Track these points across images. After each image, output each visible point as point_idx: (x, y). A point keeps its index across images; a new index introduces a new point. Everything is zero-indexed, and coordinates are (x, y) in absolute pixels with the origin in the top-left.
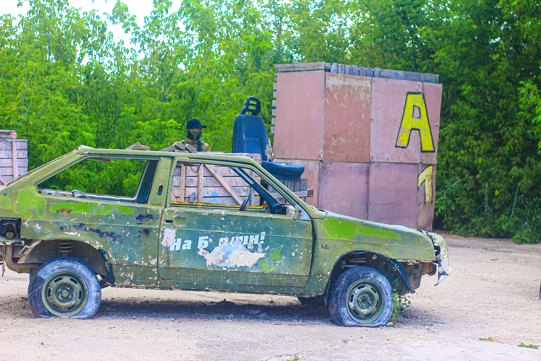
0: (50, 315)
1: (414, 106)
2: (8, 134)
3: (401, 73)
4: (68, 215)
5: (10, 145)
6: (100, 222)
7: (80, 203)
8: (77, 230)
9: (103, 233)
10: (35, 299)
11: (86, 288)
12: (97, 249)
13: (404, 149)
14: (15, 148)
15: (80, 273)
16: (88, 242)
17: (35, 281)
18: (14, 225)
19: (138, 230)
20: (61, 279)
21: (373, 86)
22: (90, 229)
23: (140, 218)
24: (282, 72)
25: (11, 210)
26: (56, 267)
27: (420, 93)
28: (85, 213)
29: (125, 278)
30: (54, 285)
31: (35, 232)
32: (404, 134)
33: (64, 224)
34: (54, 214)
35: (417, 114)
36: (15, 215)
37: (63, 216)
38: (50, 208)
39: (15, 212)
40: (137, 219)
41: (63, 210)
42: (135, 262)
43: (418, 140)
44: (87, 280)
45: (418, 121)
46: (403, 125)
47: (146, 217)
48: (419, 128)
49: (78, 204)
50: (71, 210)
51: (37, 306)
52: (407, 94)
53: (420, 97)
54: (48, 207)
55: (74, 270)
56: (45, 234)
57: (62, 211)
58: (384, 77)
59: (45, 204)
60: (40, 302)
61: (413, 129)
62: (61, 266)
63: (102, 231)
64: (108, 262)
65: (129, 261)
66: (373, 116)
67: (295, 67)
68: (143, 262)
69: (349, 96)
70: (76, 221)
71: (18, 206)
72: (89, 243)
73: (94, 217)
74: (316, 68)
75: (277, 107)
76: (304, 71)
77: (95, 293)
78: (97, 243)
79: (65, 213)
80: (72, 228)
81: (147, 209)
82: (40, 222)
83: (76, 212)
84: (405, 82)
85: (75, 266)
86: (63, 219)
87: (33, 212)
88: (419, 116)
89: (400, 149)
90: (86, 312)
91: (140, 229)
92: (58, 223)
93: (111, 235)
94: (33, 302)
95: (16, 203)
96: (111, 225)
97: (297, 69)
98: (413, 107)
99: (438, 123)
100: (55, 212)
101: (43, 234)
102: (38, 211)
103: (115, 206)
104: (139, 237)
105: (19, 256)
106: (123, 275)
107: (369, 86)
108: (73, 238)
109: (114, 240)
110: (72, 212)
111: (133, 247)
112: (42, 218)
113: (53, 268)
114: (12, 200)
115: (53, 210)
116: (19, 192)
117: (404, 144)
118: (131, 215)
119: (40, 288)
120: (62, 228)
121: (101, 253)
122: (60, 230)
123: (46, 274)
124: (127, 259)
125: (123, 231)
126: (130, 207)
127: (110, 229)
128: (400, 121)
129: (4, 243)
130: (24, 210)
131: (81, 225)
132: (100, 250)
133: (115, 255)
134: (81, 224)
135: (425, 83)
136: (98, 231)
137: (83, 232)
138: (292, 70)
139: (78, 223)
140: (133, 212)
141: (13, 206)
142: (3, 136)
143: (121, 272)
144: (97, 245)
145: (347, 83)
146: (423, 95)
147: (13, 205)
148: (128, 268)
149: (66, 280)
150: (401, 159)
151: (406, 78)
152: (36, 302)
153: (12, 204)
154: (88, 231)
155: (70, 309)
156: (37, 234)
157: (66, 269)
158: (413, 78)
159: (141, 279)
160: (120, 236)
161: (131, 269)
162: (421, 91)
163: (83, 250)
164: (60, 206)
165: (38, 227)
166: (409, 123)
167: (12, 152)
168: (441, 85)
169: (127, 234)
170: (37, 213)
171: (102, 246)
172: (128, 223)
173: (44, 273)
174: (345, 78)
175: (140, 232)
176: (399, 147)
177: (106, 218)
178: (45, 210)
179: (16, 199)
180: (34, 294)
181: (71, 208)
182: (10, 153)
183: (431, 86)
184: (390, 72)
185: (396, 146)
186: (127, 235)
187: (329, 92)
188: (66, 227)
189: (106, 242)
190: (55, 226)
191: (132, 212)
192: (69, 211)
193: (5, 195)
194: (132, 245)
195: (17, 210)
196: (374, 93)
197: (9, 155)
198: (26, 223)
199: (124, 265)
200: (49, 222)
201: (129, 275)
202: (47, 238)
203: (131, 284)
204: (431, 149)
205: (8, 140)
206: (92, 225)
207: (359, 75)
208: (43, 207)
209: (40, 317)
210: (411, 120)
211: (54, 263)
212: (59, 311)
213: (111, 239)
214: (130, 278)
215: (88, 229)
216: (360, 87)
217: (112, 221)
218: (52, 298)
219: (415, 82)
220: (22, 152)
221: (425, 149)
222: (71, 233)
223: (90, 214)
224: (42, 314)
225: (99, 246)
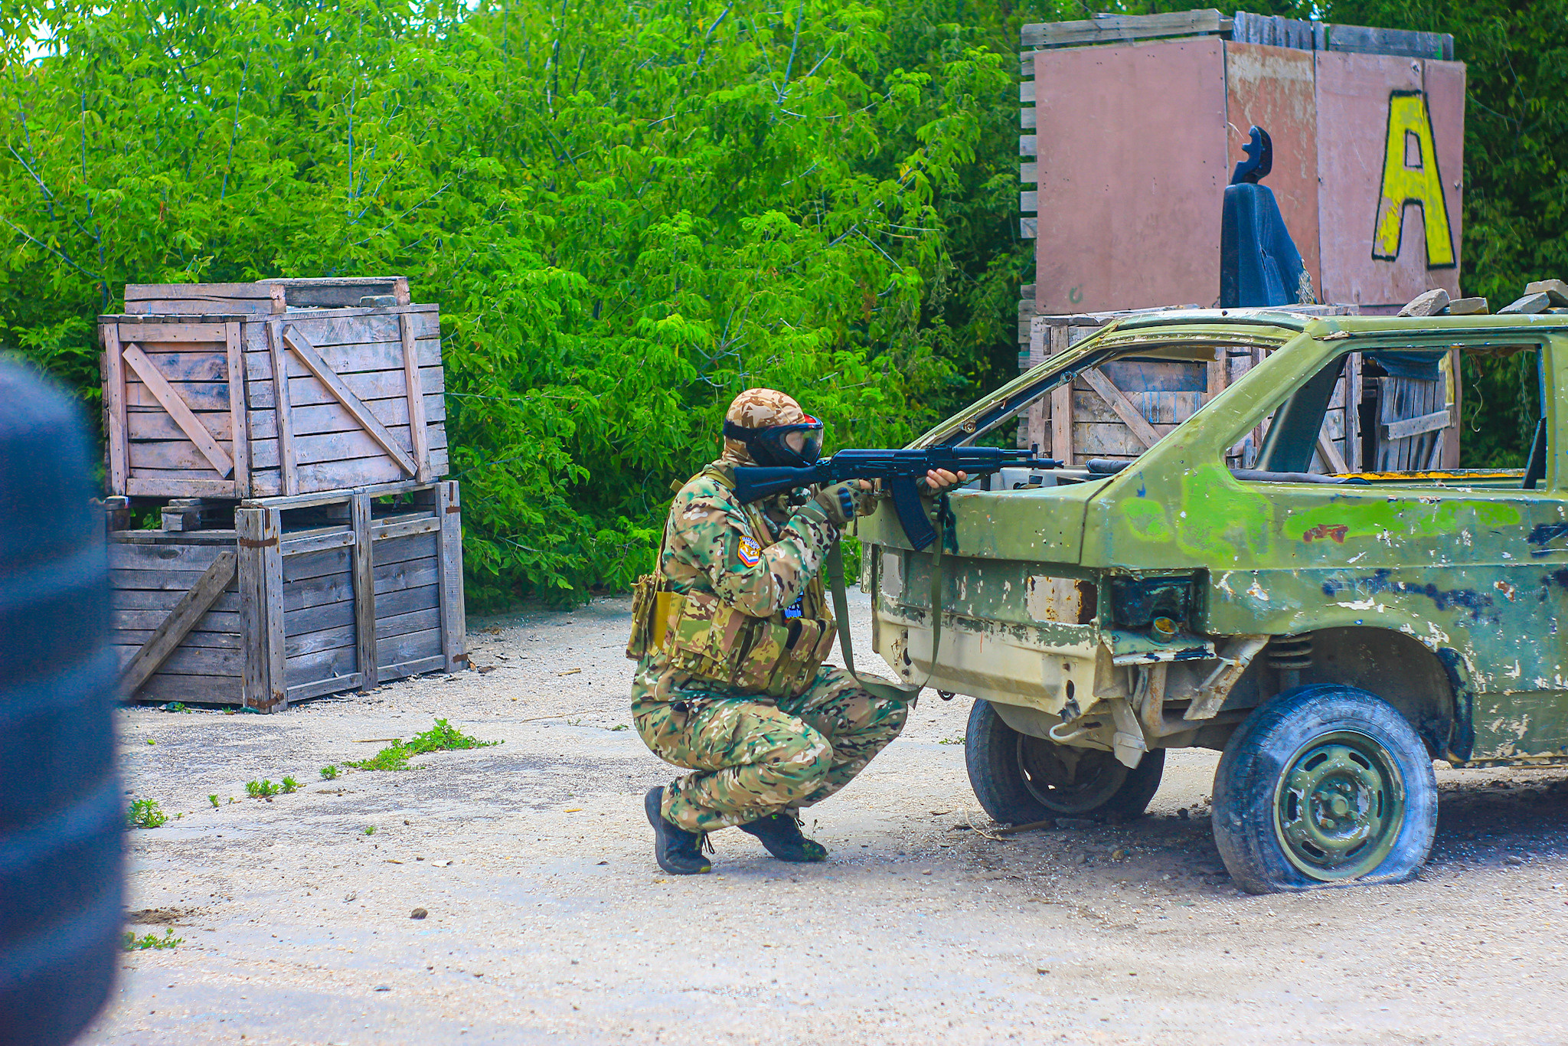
0: (1301, 880)
1: (1407, 132)
2: (386, 288)
3: (1372, 32)
4: (1338, 544)
5: (396, 323)
6: (1430, 559)
7: (1369, 500)
8: (1372, 592)
9: (1444, 596)
10: (1259, 834)
11: (1398, 778)
12: (1435, 650)
13: (1390, 263)
14: (411, 335)
15: (1381, 732)
16: (1408, 629)
17: (1255, 773)
18: (1181, 591)
19: (1537, 575)
20: (1323, 758)
21: (1318, 78)
22: (1410, 587)
23: (1540, 535)
24: (1047, 46)
25: (1172, 544)
26: (1313, 721)
27: (1417, 92)
28: (1386, 534)
29: (1503, 735)
30: (1308, 778)
31: (1252, 611)
32: (1390, 216)
33: (1334, 576)
34: (1298, 545)
35: (1413, 160)
36: (1188, 558)
37: (1323, 549)
38: (1285, 528)
39: (1186, 549)
40: (1531, 539)
41: (1320, 531)
42: (1540, 682)
43: (1418, 235)
44: (1402, 753)
45: (1416, 175)
46: (1386, 193)
47: (1557, 532)
48: (1422, 197)
49: (1361, 506)
50: (1345, 529)
51: (1264, 856)
52: (1390, 99)
53: (1417, 102)
54: (1279, 522)
55: (1363, 726)
56: (1281, 615)
57: (1320, 535)
58: (1337, 48)
59: (1269, 513)
60: (1273, 841)
61: (1408, 202)
62: (1329, 716)
63: (1443, 587)
64: (1466, 688)
65: (1521, 681)
66: (1322, 170)
67: (1100, 30)
68: (1558, 677)
69: (1274, 111)
70: (1365, 563)
71: (1189, 529)
72: (1411, 632)
73: (1412, 544)
74: (1187, 30)
75: (1041, 153)
76: (1137, 39)
77: (1427, 794)
78: (1433, 630)
79: (1328, 538)
80: (1358, 585)
81: (1558, 504)
82: (1263, 577)
83: (1360, 533)
84: (1385, 61)
85: (1366, 711)
86: (1326, 561)
87: (1239, 544)
88: (1418, 163)
89: (1383, 262)
90: (1405, 859)
91: (1544, 573)
92: (1314, 574)
93: (1466, 598)
94: (1253, 845)
95: (1183, 520)
96: (1463, 568)
97: (1113, 35)
98: (1403, 134)
99: (1459, 181)
100: (1300, 537)
101: (1277, 615)
102: (1253, 541)
103: (1466, 505)
104: (1543, 598)
105: (1187, 696)
106: (1499, 728)
107: (1310, 76)
108: (1370, 621)
109: (1475, 616)
110: (1347, 536)
111: (1526, 633)
112: (1266, 561)
113: (1307, 725)
114: (1167, 508)
115: (1293, 533)
116: (1184, 482)
117: (1390, 248)
118: (1512, 530)
119: (1268, 793)
120: (1328, 591)
121: (1446, 660)
122: (1323, 597)
123: (1284, 748)
124: (1515, 674)
125: (1496, 584)
126: (1510, 502)
127: (1461, 581)
128: (1378, 180)
129: (1150, 655)
130: (1212, 539)
131: (1382, 573)
132: (1443, 653)
133: (1482, 665)
134: (1380, 571)
135: (1428, 62)
136: (1430, 591)
137: (1389, 596)
138: (1091, 38)
139: (1370, 568)
140: (1518, 519)
141: (1176, 531)
142: (377, 298)
143: (1494, 717)
144: (1435, 638)
145: (1268, 72)
146: (1425, 96)
147: (1173, 526)
148: (1516, 702)
149: (1340, 759)
150: (1387, 294)
151: (1383, 48)
152: (1260, 843)
153: (1170, 522)
154: (1404, 592)
155: (1355, 853)
156: (1261, 616)
157: (1341, 724)
158: (1399, 47)
159: (1545, 736)
160: (1488, 599)
161: (1524, 705)
162: (1419, 85)
163: (1330, 658)
164: (1313, 518)
165: (1257, 592)
166: (1400, 184)
167: (403, 349)
168: (1461, 67)
169: (1506, 590)
170: (1250, 547)
171: (1447, 639)
172: (1507, 555)
173: (1279, 743)
174: (1265, 54)
175: (1545, 581)
176: (1381, 258)
177: (1445, 545)
178: (1271, 535)
179: (1178, 506)
180: (1255, 816)
181: (1343, 521)
182: (398, 353)
183: (1442, 70)
184: (1350, 33)
185: (1375, 257)
186: (1508, 595)
187: (1236, 100)
188: (1340, 586)
189: (1456, 624)
190: (1310, 585)
191: (1516, 518)
192: (1339, 533)
193: (1141, 493)
194: (1524, 626)
195: (1190, 542)
196: (1319, 99)
197: (395, 359)
198: (1223, 583)
199: (1507, 692)
200: (1288, 573)
201: (1515, 726)
202: (1293, 624)
203: (1515, 753)
204: (1447, 258)
205: (390, 309)
206: (1411, 571)
207: (1288, 45)
208: (1264, 526)
209: (1277, 891)
210: (1403, 174)
211: (1306, 707)
212: (1325, 866)
213: (1468, 612)
214: (1516, 735)
215: (1401, 586)
216: (1293, 82)
217: (1464, 554)
218: (1302, 825)
219: (1406, 59)
220: (427, 346)
221: (1435, 259)
222: (1358, 605)
223: (1399, 537)
224: (1278, 880)
225: (1439, 639)
